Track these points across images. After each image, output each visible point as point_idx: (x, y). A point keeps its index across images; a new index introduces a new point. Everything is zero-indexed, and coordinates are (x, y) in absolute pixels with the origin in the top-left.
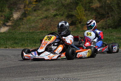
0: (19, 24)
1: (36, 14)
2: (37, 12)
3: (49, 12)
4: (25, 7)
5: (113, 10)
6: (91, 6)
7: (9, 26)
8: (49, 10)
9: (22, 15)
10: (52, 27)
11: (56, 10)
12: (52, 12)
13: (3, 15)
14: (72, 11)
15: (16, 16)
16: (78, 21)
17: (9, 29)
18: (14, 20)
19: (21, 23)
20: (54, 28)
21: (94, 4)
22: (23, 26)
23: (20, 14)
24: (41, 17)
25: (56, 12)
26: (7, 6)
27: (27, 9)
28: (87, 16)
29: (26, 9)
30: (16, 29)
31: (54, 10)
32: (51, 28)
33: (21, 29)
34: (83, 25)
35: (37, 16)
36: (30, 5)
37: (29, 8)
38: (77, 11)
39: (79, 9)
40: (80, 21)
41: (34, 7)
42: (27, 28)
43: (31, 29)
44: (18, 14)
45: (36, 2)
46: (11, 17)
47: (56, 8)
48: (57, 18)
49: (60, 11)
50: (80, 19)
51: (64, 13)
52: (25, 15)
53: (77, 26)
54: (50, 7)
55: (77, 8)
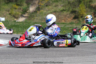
0: (34, 16)
1: (47, 8)
2: (48, 7)
3: (57, 8)
4: (39, 3)
6: (91, 4)
8: (57, 6)
9: (37, 9)
10: (60, 20)
11: (63, 6)
12: (60, 8)
13: (21, 8)
14: (76, 8)
16: (80, 16)
17: (26, 20)
18: (30, 12)
19: (35, 15)
20: (61, 20)
21: (94, 3)
22: (36, 18)
23: (35, 8)
24: (51, 11)
25: (63, 7)
26: (25, 1)
27: (40, 5)
28: (87, 12)
30: (31, 20)
31: (62, 6)
32: (58, 20)
33: (35, 20)
35: (48, 10)
36: (43, 2)
38: (80, 8)
39: (81, 6)
40: (81, 15)
41: (46, 3)
42: (40, 19)
43: (43, 20)
44: (33, 8)
46: (28, 10)
47: (63, 4)
48: (63, 13)
49: (66, 7)
50: (81, 14)
51: (69, 9)
52: (38, 9)
53: (79, 19)
54: (59, 4)
55: (80, 5)
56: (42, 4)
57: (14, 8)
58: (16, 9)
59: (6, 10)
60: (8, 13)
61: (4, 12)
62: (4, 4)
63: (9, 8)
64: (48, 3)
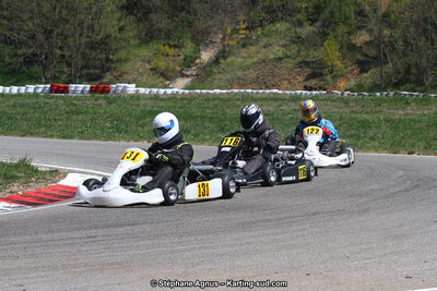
0: (212, 72)
1: (245, 53)
4: (223, 39)
5: (394, 49)
7: (191, 75)
8: (270, 45)
11: (285, 46)
12: (277, 51)
13: (181, 54)
15: (206, 56)
18: (201, 64)
22: (218, 76)
23: (214, 52)
24: (255, 60)
26: (189, 37)
27: (228, 44)
28: (343, 59)
29: (226, 42)
33: (216, 82)
34: (334, 77)
36: (234, 36)
37: (232, 40)
38: (325, 49)
39: (329, 45)
40: (330, 68)
41: (242, 39)
44: (209, 52)
45: (246, 29)
46: (196, 58)
47: (284, 41)
48: (286, 61)
50: (330, 64)
51: (299, 53)
52: (223, 54)
55: (325, 43)
56: (231, 43)
57: (163, 55)
58: (167, 55)
59: (144, 61)
60: (148, 66)
61: (140, 63)
62: (139, 45)
63: (151, 54)
64: (246, 38)
